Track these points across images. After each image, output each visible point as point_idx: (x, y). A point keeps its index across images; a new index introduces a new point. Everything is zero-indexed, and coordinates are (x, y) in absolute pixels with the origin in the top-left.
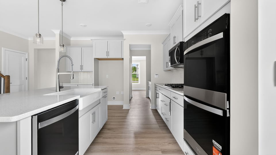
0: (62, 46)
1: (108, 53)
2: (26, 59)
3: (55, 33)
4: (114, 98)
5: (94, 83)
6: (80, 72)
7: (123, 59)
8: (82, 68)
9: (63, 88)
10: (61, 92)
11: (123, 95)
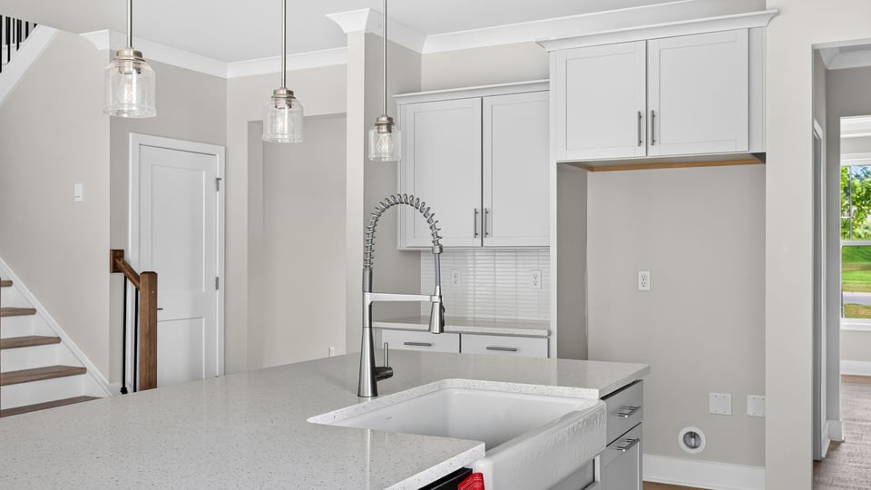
0: (384, 129)
1: (647, 124)
2: (218, 179)
3: (345, 32)
4: (693, 435)
5: (554, 327)
6: (474, 249)
7: (761, 157)
8: (482, 232)
9: (391, 375)
10: (381, 399)
11: (760, 422)
